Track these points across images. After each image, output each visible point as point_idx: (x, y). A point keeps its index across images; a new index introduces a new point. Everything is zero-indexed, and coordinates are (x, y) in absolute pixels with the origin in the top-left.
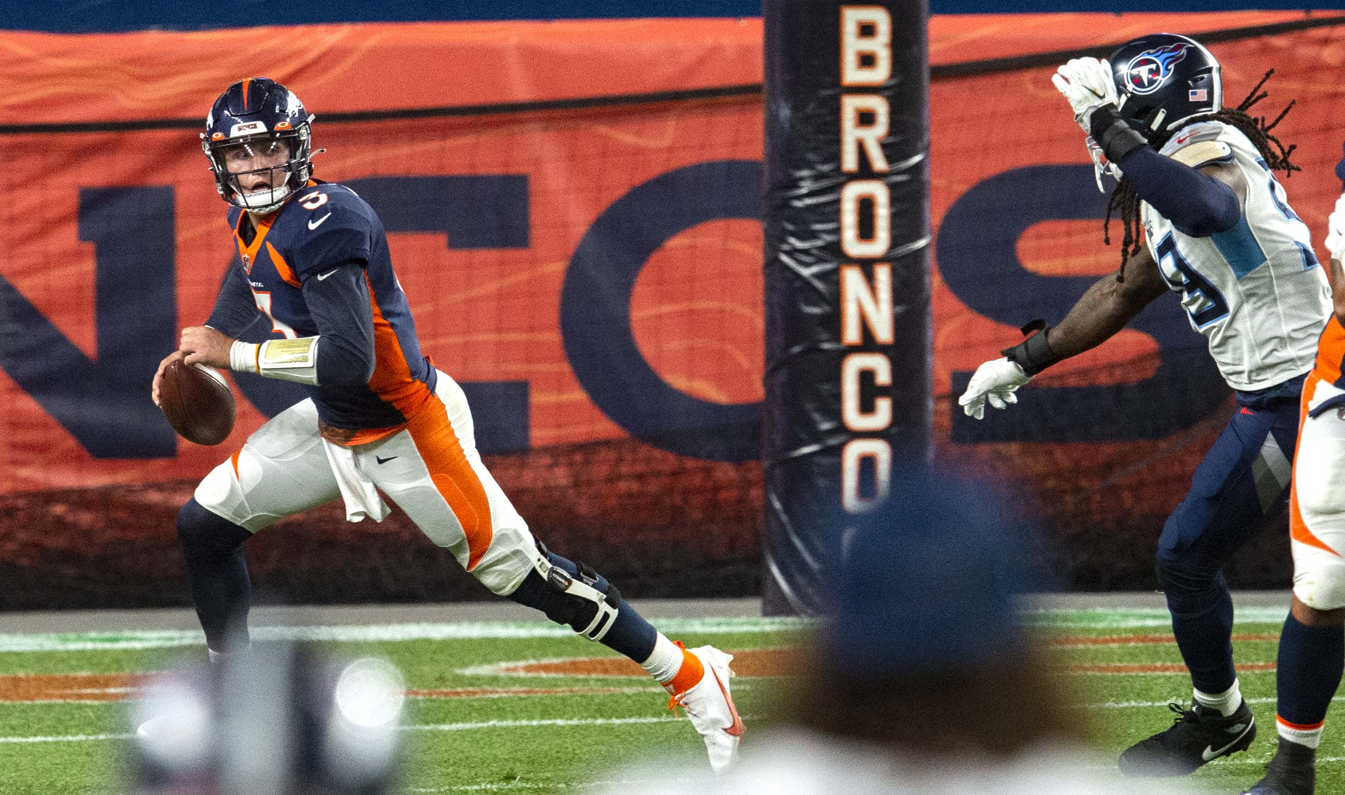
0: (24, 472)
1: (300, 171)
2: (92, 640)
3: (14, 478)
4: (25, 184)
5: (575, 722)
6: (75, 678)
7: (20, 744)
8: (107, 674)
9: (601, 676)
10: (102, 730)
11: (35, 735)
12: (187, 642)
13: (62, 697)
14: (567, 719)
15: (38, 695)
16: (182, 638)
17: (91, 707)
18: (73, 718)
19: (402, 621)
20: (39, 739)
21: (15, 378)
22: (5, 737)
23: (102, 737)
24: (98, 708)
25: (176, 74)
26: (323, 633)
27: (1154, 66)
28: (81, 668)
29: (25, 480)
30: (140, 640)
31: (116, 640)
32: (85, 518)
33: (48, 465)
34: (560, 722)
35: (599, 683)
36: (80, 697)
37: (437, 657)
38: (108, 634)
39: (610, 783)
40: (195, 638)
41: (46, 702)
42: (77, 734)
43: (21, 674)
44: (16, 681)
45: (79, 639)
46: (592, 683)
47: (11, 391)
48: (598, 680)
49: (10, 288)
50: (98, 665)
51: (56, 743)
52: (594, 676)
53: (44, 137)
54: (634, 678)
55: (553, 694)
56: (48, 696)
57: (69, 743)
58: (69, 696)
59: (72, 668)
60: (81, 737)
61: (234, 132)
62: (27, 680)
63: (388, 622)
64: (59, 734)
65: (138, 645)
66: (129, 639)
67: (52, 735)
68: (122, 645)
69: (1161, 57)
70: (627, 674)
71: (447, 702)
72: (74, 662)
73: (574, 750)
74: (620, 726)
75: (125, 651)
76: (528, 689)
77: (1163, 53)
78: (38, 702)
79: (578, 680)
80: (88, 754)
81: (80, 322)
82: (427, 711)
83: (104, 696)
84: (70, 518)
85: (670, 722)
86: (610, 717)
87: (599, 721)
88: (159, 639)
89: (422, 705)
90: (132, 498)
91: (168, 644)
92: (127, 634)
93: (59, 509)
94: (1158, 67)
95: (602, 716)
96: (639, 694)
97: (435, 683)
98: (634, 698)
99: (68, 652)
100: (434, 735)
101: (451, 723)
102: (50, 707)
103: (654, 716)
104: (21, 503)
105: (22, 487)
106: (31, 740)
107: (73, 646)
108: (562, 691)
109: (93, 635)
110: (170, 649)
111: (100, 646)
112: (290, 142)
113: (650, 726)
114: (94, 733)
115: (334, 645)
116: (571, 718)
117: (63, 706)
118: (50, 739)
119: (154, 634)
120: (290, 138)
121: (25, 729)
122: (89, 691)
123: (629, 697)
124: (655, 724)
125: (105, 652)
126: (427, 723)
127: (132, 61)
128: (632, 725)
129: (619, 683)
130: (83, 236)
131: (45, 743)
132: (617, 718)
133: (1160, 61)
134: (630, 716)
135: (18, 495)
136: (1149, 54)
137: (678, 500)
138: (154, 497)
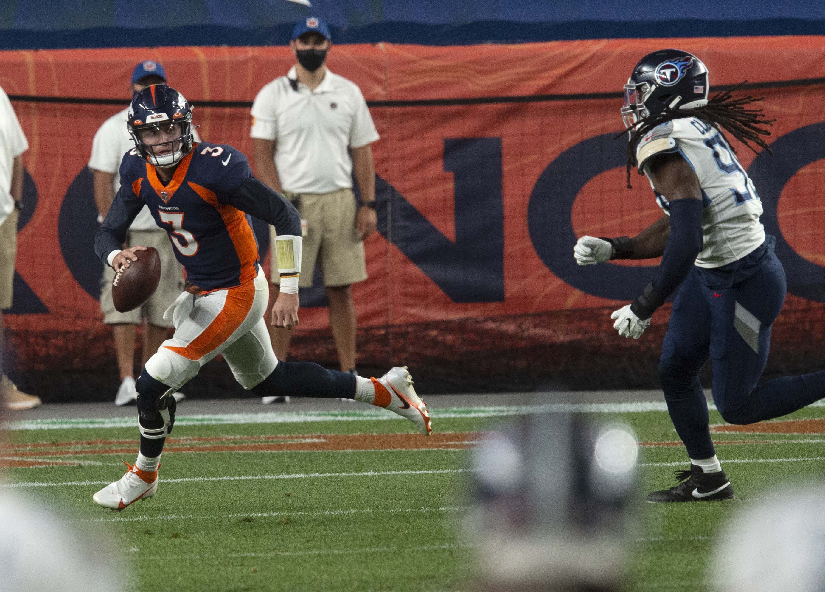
0: (412, 311)
1: (188, 142)
2: (455, 412)
3: (405, 314)
4: (411, 136)
5: (746, 461)
6: (444, 435)
7: (412, 475)
8: (463, 432)
9: (761, 434)
10: (460, 467)
11: (420, 470)
12: (511, 413)
13: (436, 446)
14: (741, 459)
15: (422, 446)
16: (508, 411)
17: (453, 452)
18: (443, 459)
19: (641, 400)
20: (422, 472)
21: (406, 253)
22: (402, 471)
23: (460, 471)
24: (458, 453)
25: (501, 70)
26: (594, 408)
27: (674, 70)
28: (448, 429)
29: (413, 315)
30: (483, 412)
31: (470, 412)
32: (450, 338)
33: (426, 306)
34: (737, 461)
35: (760, 438)
36: (447, 446)
37: (662, 422)
38: (464, 409)
39: (767, 498)
40: (517, 411)
41: (427, 449)
42: (446, 469)
43: (412, 433)
44: (408, 436)
45: (446, 412)
46: (756, 437)
47: (404, 261)
48: (760, 436)
49: (403, 200)
50: (458, 427)
51: (433, 474)
52: (757, 433)
53: (421, 108)
54: (782, 434)
55: (733, 444)
56: (428, 446)
57: (441, 475)
58: (441, 446)
59: (442, 429)
60: (448, 471)
61: (149, 120)
62: (415, 436)
63: (633, 401)
64: (435, 469)
65: (482, 415)
66: (476, 412)
67: (430, 470)
68: (473, 415)
69: (677, 64)
70: (777, 432)
71: (669, 449)
72: (443, 425)
73: (745, 478)
74: (773, 463)
75: (474, 418)
76: (718, 441)
77: (679, 62)
78: (422, 450)
79: (748, 436)
80: (452, 481)
81: (445, 220)
82: (657, 454)
83: (462, 446)
84: (440, 338)
85: (803, 461)
86: (768, 458)
87: (760, 461)
88: (495, 411)
89: (653, 451)
90: (478, 325)
91: (501, 414)
92: (476, 408)
93: (434, 333)
94: (677, 70)
95: (762, 457)
96: (784, 444)
97: (662, 438)
98: (782, 447)
99: (439, 419)
100: (661, 469)
101: (671, 462)
102: (429, 452)
103: (794, 457)
104: (411, 329)
105: (411, 319)
106: (418, 472)
107: (442, 416)
108: (738, 443)
109: (455, 409)
110: (502, 417)
111: (458, 416)
112: (182, 125)
113: (791, 463)
114: (456, 468)
115: (600, 415)
116: (744, 459)
117: (436, 452)
118: (429, 472)
119: (492, 409)
120: (181, 122)
121: (414, 466)
122: (453, 443)
123: (779, 446)
124: (794, 462)
125: (462, 419)
126: (657, 462)
127: (474, 62)
128: (780, 463)
129: (772, 438)
130: (446, 168)
131: (426, 474)
132: (772, 459)
133: (678, 66)
134: (779, 458)
135: (409, 325)
136: (670, 62)
137: (808, 326)
138: (491, 325)
